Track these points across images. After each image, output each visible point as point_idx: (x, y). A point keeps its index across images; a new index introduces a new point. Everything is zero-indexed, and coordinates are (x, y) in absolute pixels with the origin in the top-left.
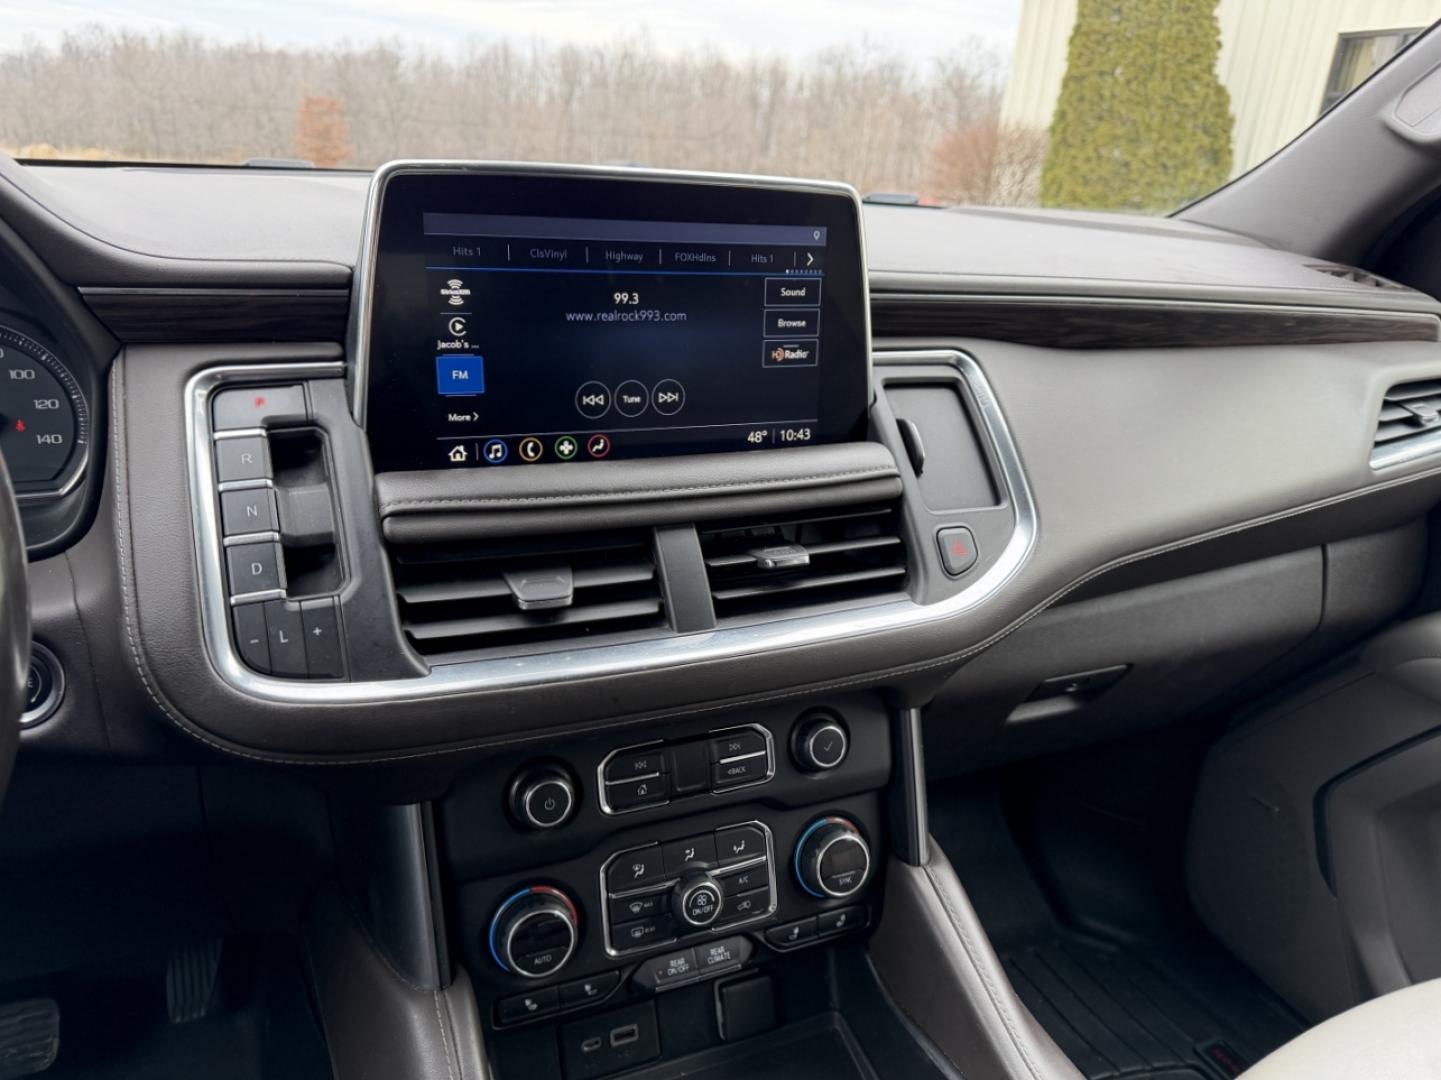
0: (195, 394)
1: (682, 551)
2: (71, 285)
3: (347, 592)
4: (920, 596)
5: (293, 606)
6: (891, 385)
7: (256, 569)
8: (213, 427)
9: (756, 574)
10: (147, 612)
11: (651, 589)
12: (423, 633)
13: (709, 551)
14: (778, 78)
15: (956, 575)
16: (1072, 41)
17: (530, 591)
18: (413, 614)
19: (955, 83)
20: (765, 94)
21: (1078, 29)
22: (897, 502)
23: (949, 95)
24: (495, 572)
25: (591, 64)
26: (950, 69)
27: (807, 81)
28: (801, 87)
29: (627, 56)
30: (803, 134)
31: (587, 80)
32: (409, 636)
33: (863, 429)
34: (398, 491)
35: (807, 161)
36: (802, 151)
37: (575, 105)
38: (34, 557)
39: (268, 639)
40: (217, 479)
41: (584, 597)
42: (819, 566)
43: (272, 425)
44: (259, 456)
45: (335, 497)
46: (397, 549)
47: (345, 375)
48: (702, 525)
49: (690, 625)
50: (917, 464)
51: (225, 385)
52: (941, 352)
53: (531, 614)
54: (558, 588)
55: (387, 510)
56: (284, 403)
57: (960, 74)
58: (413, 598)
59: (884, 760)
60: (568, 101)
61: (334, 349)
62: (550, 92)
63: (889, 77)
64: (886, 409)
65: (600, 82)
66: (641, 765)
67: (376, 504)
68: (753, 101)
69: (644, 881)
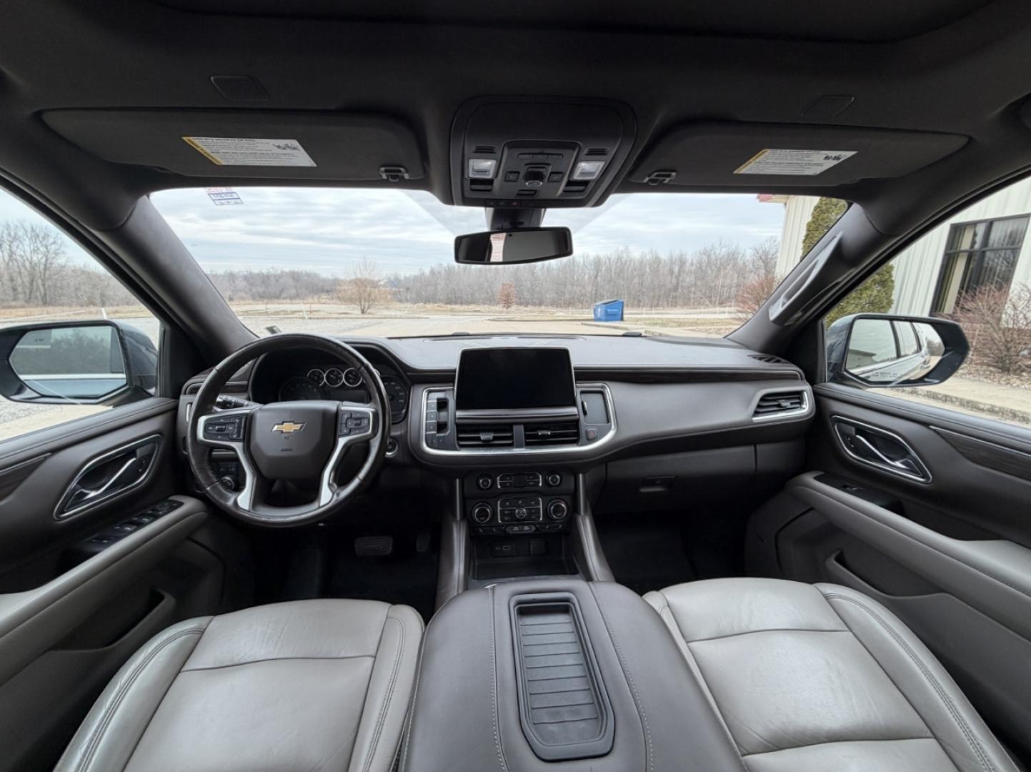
0: (425, 394)
1: (519, 431)
2: (405, 373)
3: (447, 433)
4: (580, 443)
5: (437, 435)
6: (582, 392)
7: (432, 427)
8: (427, 399)
9: (537, 436)
10: (412, 434)
11: (511, 438)
12: (461, 443)
13: (526, 430)
14: (682, 262)
15: (591, 441)
16: (804, 241)
17: (483, 436)
18: (459, 439)
19: (764, 258)
20: (676, 269)
21: (807, 236)
22: (578, 421)
23: (761, 263)
24: (478, 431)
25: (606, 263)
26: (760, 252)
27: (695, 261)
28: (692, 264)
29: (619, 258)
30: (693, 283)
31: (604, 268)
32: (458, 443)
33: (574, 404)
34: (459, 414)
35: (694, 293)
36: (693, 289)
37: (599, 278)
38: (393, 424)
39: (432, 442)
40: (427, 409)
41: (495, 438)
42: (553, 436)
43: (438, 399)
44: (435, 406)
45: (448, 415)
46: (458, 425)
47: (453, 390)
48: (525, 425)
49: (520, 446)
50: (585, 413)
51: (430, 392)
52: (597, 385)
53: (484, 441)
54: (490, 436)
55: (457, 417)
56: (441, 395)
57: (766, 253)
58: (460, 436)
59: (573, 487)
60: (596, 277)
61: (452, 384)
62: (589, 274)
63: (732, 257)
64: (579, 398)
65: (609, 270)
66: (508, 478)
67: (455, 416)
68: (672, 272)
69: (508, 506)
